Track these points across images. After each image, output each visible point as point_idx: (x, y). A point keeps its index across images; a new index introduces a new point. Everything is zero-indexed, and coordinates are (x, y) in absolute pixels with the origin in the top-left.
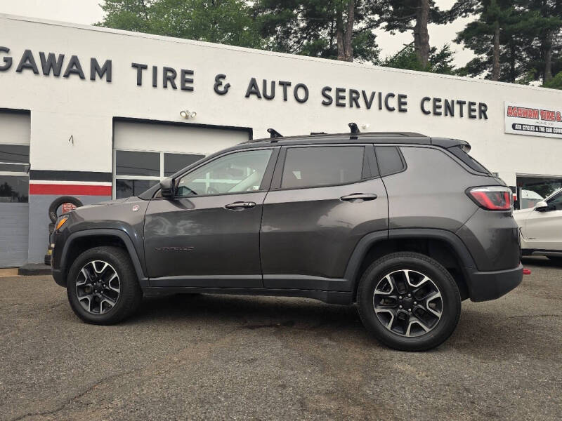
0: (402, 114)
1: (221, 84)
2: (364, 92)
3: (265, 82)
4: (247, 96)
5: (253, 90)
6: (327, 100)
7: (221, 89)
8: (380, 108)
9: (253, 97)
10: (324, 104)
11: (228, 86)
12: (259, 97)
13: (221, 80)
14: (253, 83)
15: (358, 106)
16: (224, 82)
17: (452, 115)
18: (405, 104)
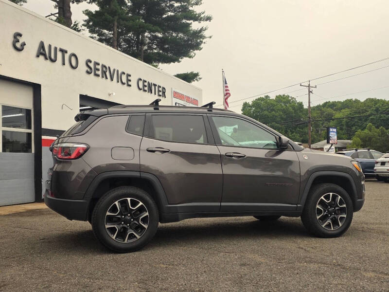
0: (128, 88)
1: (18, 41)
2: (109, 68)
3: (50, 46)
4: (38, 56)
5: (42, 52)
6: (89, 70)
7: (18, 45)
8: (118, 82)
9: (42, 58)
10: (88, 72)
11: (24, 44)
12: (46, 59)
13: (18, 37)
14: (42, 46)
15: (107, 78)
16: (21, 40)
17: (152, 93)
18: (130, 81)
